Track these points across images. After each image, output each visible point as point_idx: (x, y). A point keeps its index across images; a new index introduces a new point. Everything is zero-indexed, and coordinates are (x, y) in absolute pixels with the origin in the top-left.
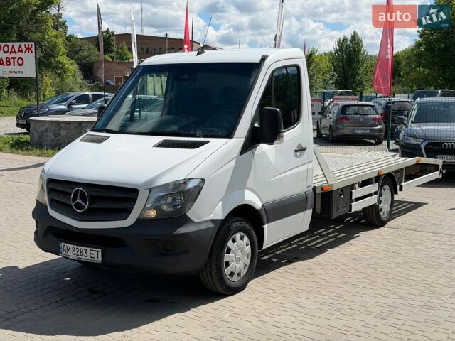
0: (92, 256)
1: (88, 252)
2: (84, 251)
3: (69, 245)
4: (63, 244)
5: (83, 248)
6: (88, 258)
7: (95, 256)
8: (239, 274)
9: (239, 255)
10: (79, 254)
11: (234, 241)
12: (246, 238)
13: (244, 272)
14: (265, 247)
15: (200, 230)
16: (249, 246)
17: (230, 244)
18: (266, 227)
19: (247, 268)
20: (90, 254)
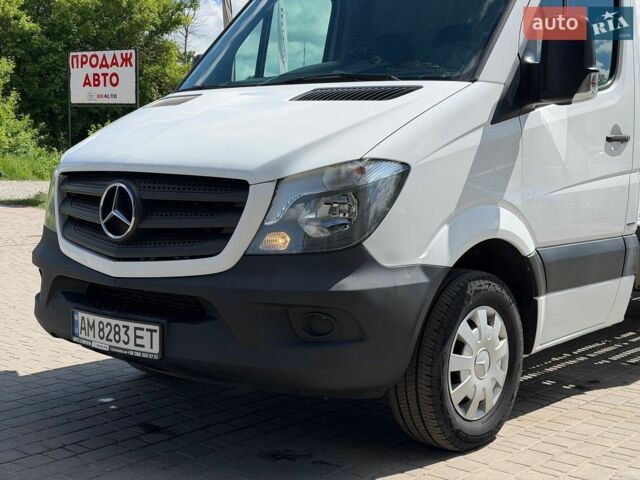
0: (139, 341)
1: (131, 333)
2: (123, 330)
3: (91, 318)
4: (80, 315)
5: (121, 323)
6: (131, 346)
7: (146, 342)
8: (482, 406)
9: (484, 359)
10: (111, 337)
11: (472, 324)
12: (498, 321)
13: (493, 400)
14: (537, 348)
15: (396, 288)
16: (505, 341)
17: (463, 329)
18: (542, 301)
19: (499, 391)
20: (136, 337)
